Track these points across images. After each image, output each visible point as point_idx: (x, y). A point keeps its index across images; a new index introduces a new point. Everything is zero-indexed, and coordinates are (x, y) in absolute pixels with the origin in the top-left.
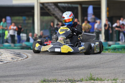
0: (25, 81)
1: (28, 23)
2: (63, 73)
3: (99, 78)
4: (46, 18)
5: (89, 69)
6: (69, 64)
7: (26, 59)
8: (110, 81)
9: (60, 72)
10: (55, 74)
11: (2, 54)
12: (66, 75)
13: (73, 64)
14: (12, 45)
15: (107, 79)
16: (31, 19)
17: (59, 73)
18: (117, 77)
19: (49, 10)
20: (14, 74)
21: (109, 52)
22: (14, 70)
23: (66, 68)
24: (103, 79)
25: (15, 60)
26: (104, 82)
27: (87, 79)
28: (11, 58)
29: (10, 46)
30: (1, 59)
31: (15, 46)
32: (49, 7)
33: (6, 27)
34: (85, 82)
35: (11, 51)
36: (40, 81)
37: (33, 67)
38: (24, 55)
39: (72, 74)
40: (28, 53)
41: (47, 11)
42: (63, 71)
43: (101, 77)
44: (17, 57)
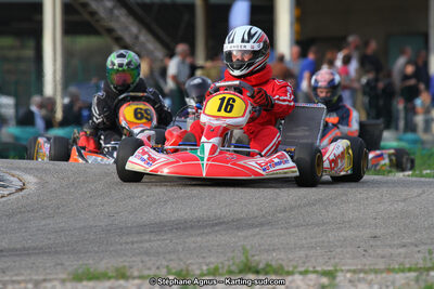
0: (16, 275)
1: (19, 59)
2: (147, 245)
3: (274, 263)
4: (84, 42)
5: (238, 229)
6: (168, 211)
7: (17, 195)
8: (313, 276)
9: (137, 242)
10: (119, 247)
12: (158, 254)
13: (183, 213)
15: (302, 269)
16: (31, 43)
17: (133, 243)
18: (337, 260)
19: (93, 14)
23: (159, 228)
24: (286, 269)
26: (290, 278)
27: (233, 268)
36: (69, 274)
37: (43, 222)
38: (12, 178)
39: (180, 248)
40: (27, 170)
41: (87, 17)
42: (147, 237)
43: (280, 262)
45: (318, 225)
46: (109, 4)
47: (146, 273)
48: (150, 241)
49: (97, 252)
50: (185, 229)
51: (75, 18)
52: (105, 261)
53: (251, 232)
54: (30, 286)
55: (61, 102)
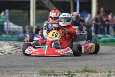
1: (24, 16)
2: (59, 65)
3: (93, 70)
4: (41, 12)
5: (83, 61)
8: (103, 73)
10: (52, 65)
11: (3, 46)
12: (62, 67)
14: (10, 36)
15: (101, 71)
16: (27, 12)
17: (55, 64)
18: (110, 69)
19: (44, 4)
20: (14, 65)
22: (14, 61)
24: (96, 71)
25: (15, 52)
26: (97, 73)
27: (82, 71)
28: (11, 49)
29: (8, 37)
30: (2, 51)
31: (12, 38)
32: (44, 2)
34: (80, 73)
35: (11, 43)
36: (39, 72)
39: (68, 65)
41: (42, 5)
42: (59, 62)
43: (95, 69)
44: (17, 49)
45: (104, 60)
46: (48, 1)
47: (59, 72)
49: (46, 66)
50: (69, 60)
51: (39, 5)
52: (48, 69)
53: (86, 61)
54: (29, 75)
55: (35, 27)
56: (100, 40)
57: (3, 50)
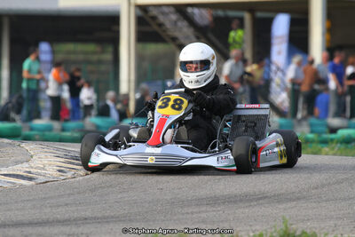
1: (100, 62)
2: (203, 215)
3: (308, 231)
4: (153, 48)
5: (279, 202)
6: (221, 187)
9: (196, 213)
10: (181, 217)
11: (32, 157)
13: (233, 189)
14: (56, 125)
16: (110, 49)
17: (192, 213)
19: (161, 25)
20: (67, 216)
21: (333, 149)
22: (67, 205)
23: (215, 201)
24: (318, 236)
25: (69, 175)
27: (275, 234)
28: (58, 168)
29: (50, 129)
30: (30, 172)
32: (161, 19)
33: (39, 72)
35: (58, 149)
37: (119, 196)
39: (231, 218)
41: (156, 28)
42: (204, 209)
43: (314, 230)
44: (75, 167)
45: (345, 199)
46: (174, 17)
48: (207, 212)
50: (235, 202)
51: (146, 29)
53: (289, 205)
55: (134, 97)
56: (333, 136)
57: (32, 170)
